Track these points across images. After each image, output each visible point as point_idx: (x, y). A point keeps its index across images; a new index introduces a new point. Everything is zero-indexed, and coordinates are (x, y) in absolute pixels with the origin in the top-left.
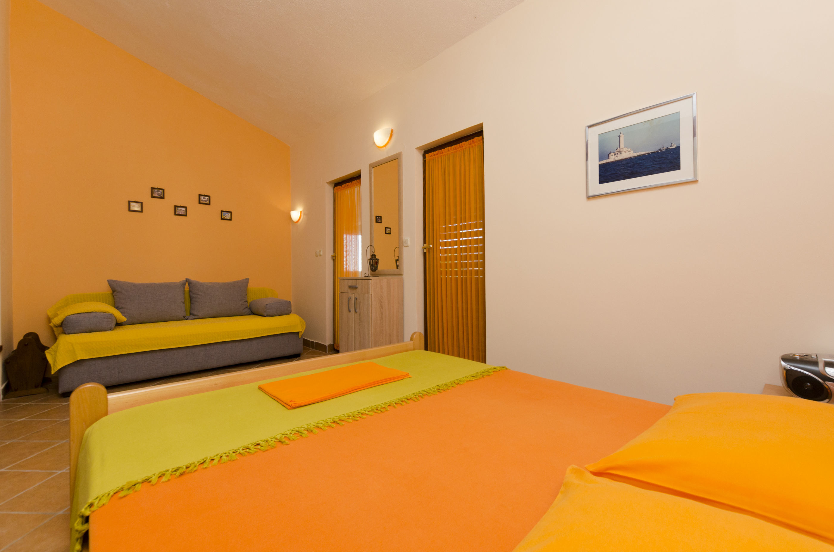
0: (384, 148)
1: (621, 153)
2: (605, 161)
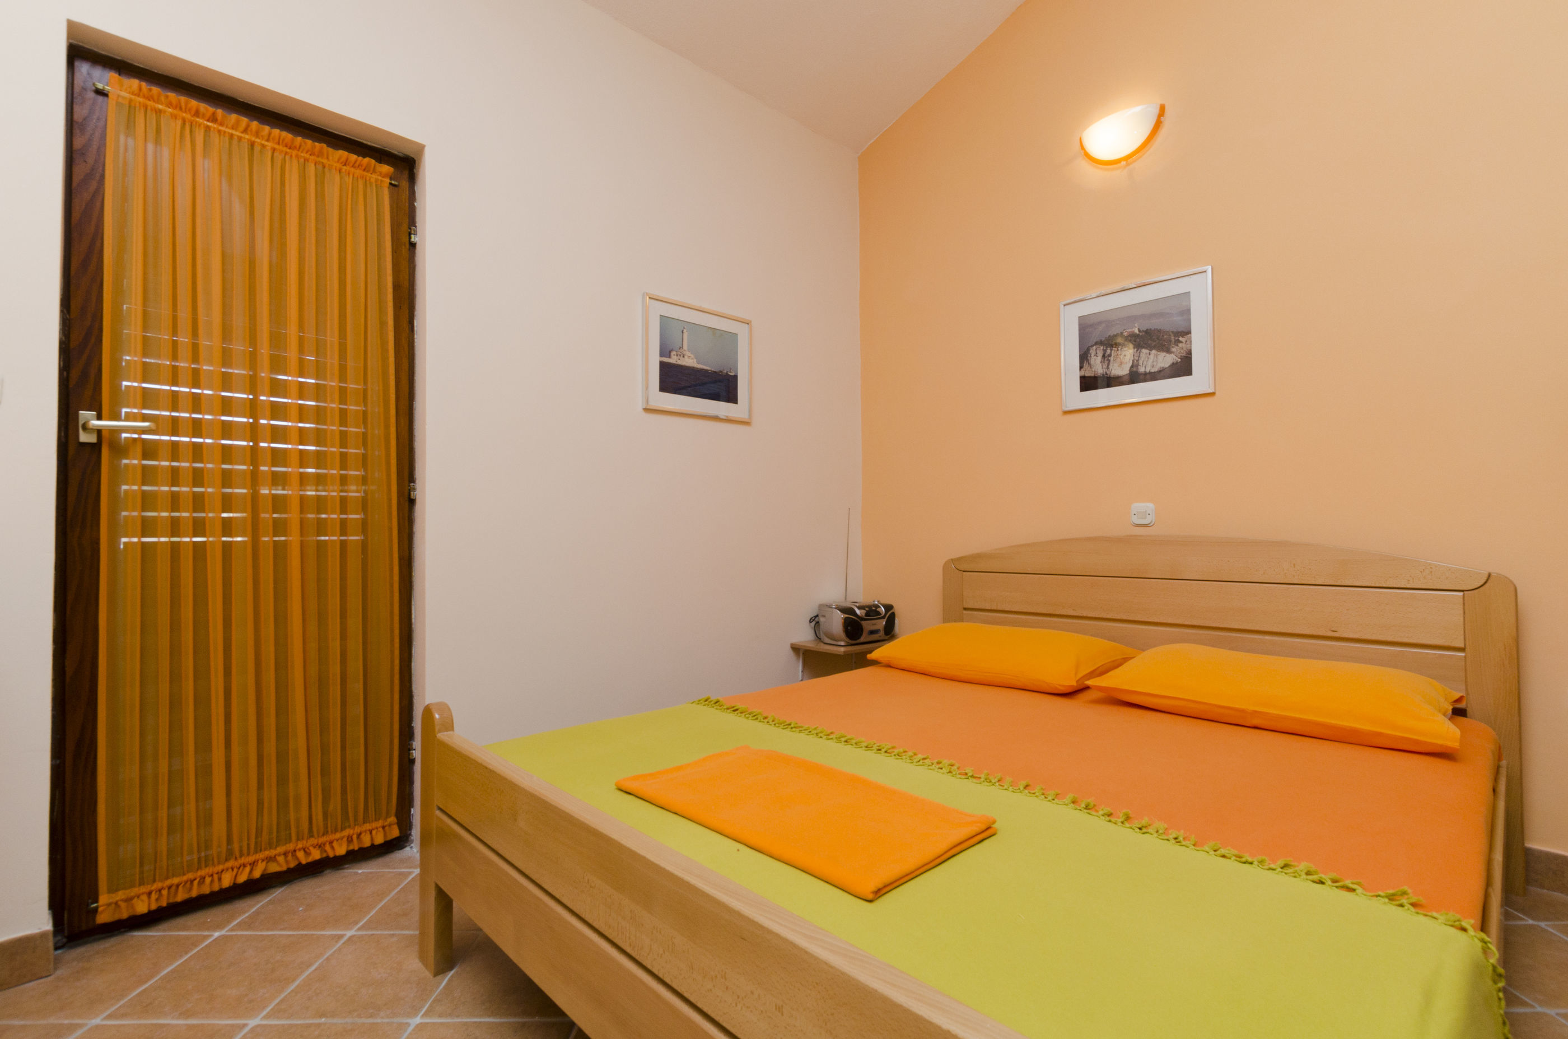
1: (683, 357)
2: (666, 360)
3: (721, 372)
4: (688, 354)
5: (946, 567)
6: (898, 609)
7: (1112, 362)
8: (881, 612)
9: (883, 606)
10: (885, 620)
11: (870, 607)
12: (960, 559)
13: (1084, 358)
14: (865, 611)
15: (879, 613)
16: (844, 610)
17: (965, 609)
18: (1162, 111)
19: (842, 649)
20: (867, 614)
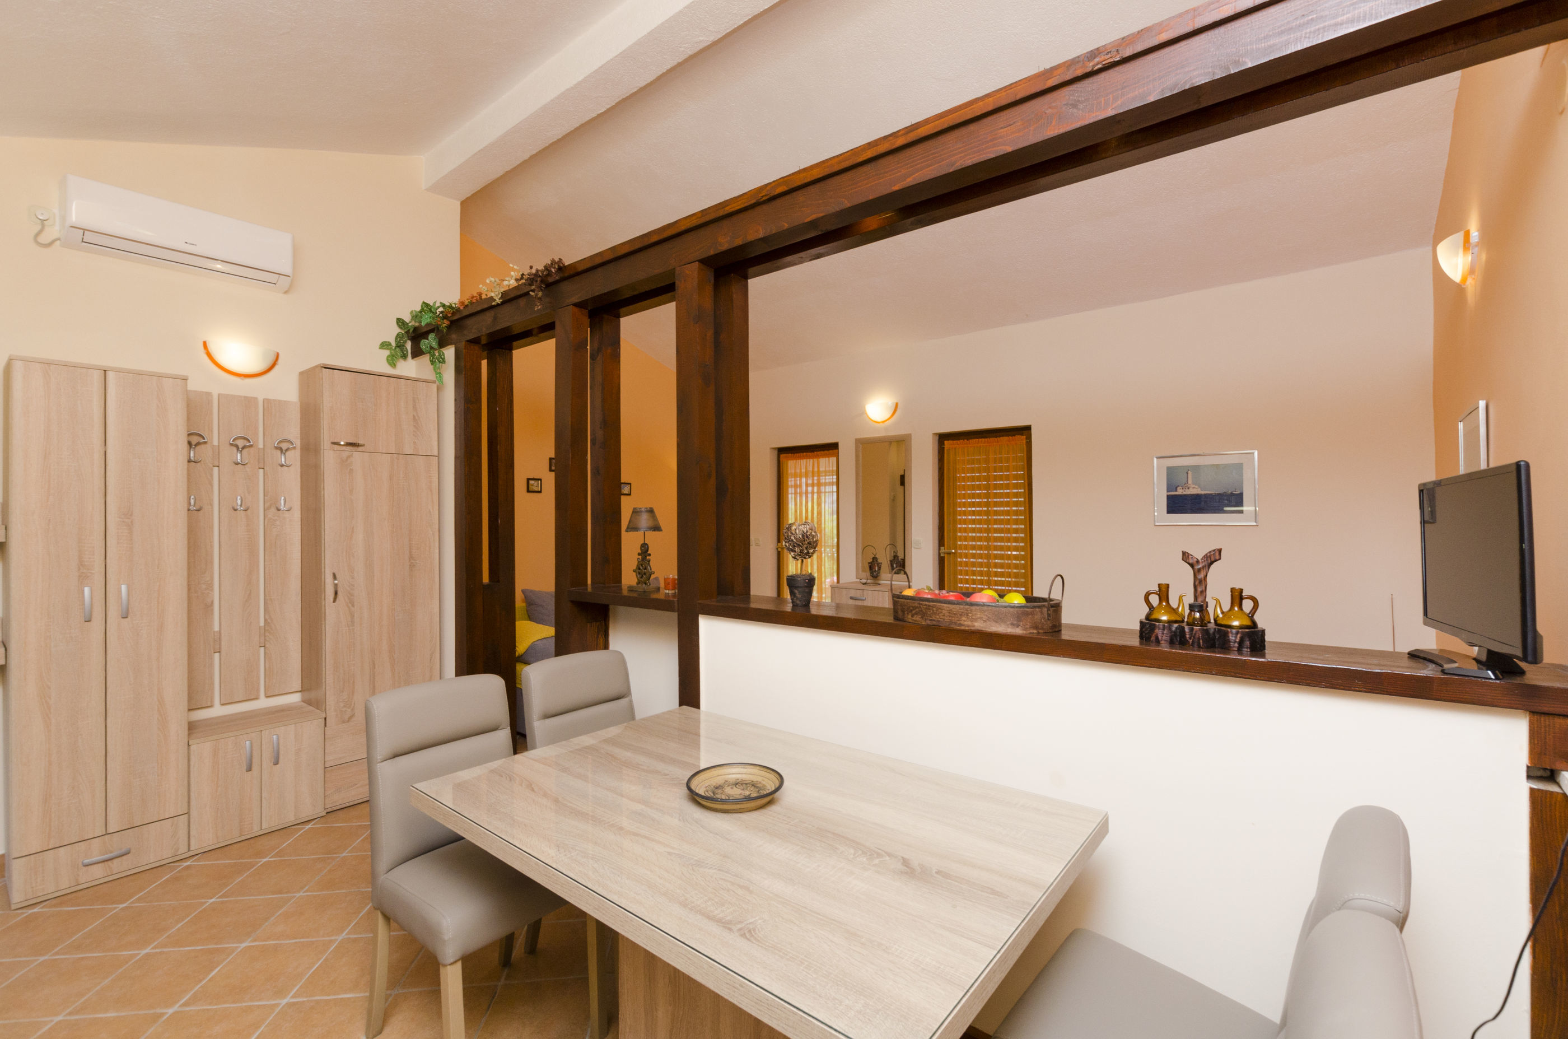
0: (881, 424)
1: (1188, 489)
2: (1173, 493)
4: (1193, 486)
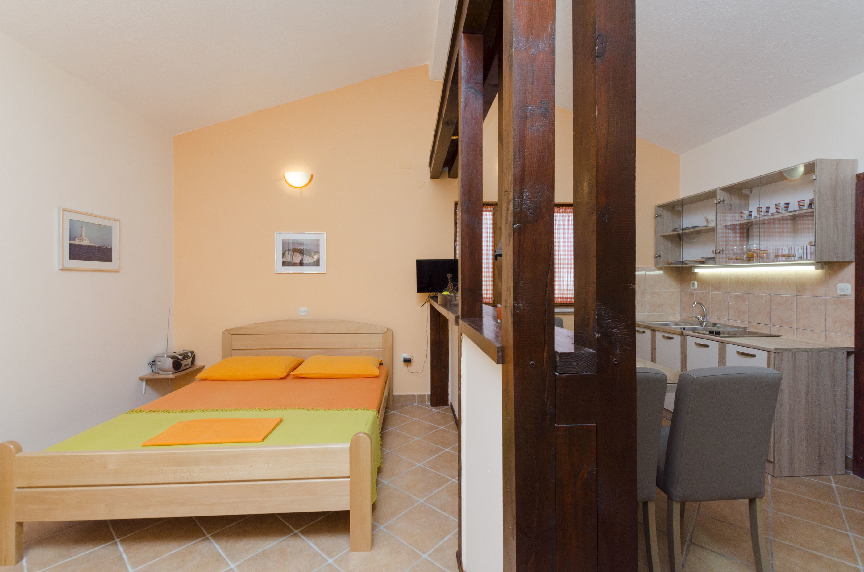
1: (82, 240)
2: (72, 242)
3: (103, 246)
4: (85, 238)
5: (224, 333)
6: (196, 353)
7: (294, 257)
8: (189, 355)
9: (189, 352)
10: (191, 359)
11: (184, 354)
12: (230, 330)
13: (284, 254)
14: (182, 356)
15: (188, 356)
16: (172, 357)
17: (233, 350)
18: (312, 176)
19: (171, 375)
20: (184, 357)
